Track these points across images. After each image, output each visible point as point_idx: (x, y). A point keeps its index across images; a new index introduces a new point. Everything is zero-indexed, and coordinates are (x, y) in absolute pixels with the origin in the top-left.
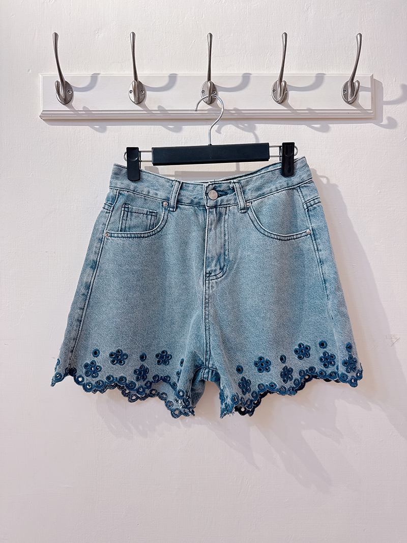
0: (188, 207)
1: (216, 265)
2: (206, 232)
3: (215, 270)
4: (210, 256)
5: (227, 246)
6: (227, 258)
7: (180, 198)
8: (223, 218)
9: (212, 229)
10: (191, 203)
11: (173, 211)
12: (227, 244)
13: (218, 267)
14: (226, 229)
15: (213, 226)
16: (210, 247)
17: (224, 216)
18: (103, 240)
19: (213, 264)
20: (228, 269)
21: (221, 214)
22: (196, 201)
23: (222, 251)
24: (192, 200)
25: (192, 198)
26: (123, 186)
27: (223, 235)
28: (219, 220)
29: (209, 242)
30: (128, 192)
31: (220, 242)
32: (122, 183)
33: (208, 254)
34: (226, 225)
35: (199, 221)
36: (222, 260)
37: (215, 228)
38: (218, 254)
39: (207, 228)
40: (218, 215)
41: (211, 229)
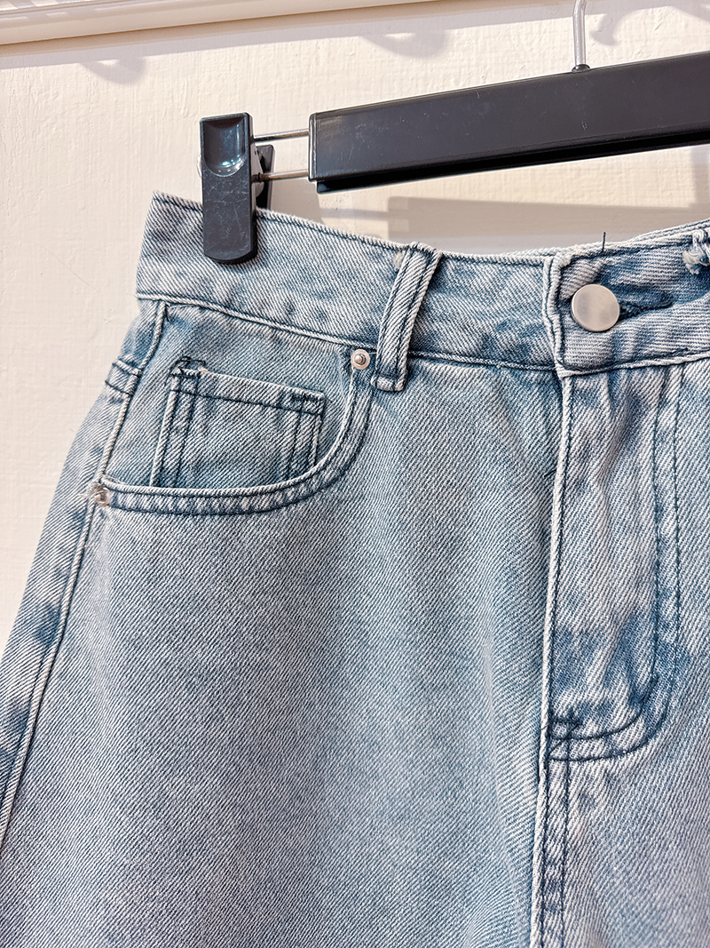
0: (465, 370)
1: (607, 679)
2: (557, 496)
3: (605, 708)
4: (576, 624)
5: (669, 575)
6: (668, 637)
7: (427, 327)
8: (647, 424)
9: (591, 479)
10: (483, 354)
11: (394, 392)
12: (669, 559)
13: (621, 691)
14: (666, 482)
15: (594, 466)
16: (577, 578)
17: (652, 414)
18: (87, 519)
19: (593, 672)
20: (674, 703)
21: (635, 405)
22: (506, 339)
23: (645, 602)
24: (486, 338)
25: (487, 326)
26: (181, 285)
27: (646, 514)
28: (626, 435)
29: (569, 551)
30: (202, 308)
31: (631, 550)
32: (179, 274)
33: (563, 613)
34: (665, 462)
35: (518, 440)
36: (642, 648)
37: (606, 476)
38: (621, 617)
39: (559, 477)
40: (622, 410)
41: (580, 484)
